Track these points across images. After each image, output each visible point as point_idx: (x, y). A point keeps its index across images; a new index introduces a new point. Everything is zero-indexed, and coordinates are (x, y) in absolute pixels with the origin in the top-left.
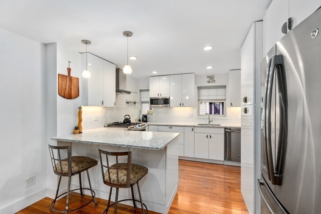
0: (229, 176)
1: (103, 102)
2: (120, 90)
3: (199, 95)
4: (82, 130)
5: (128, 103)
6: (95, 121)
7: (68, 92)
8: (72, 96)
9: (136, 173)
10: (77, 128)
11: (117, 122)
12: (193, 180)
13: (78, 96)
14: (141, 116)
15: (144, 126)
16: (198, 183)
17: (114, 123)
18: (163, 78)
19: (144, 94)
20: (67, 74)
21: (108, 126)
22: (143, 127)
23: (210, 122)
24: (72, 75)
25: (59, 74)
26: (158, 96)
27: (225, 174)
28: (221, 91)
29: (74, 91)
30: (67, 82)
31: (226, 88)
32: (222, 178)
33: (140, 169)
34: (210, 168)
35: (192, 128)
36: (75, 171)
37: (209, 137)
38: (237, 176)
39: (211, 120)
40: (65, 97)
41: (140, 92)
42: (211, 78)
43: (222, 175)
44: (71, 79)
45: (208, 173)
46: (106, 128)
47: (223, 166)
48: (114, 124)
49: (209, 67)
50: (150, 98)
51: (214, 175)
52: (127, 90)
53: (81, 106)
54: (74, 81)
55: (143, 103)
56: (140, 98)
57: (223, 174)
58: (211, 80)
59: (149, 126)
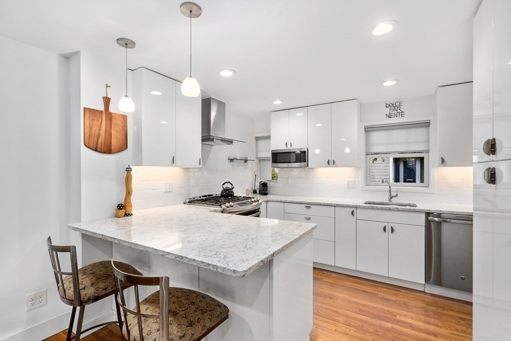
0: (436, 325)
1: (173, 158)
2: (211, 137)
3: (368, 144)
4: (131, 211)
5: (231, 160)
6: (165, 192)
7: (103, 141)
8: (113, 148)
9: (191, 325)
10: (120, 207)
11: (209, 195)
12: (350, 325)
13: (125, 147)
14: (258, 185)
15: (257, 203)
16: (360, 335)
17: (203, 196)
18: (297, 114)
19: (262, 143)
20: (102, 108)
21: (189, 202)
22: (254, 204)
23: (391, 197)
24: (112, 109)
25: (84, 108)
26: (287, 147)
27: (428, 319)
28: (417, 134)
29: (117, 138)
30: (102, 122)
31: (429, 126)
32: (420, 330)
33: (203, 312)
34: (389, 297)
35: (352, 209)
36: (88, 296)
37: (389, 230)
38: (461, 328)
39: (393, 194)
40: (98, 150)
41: (256, 140)
42: (395, 108)
43: (420, 320)
44: (110, 116)
45: (384, 311)
46: (187, 206)
47: (422, 295)
48: (202, 198)
49: (389, 83)
50: (272, 151)
51: (399, 318)
52: (228, 136)
53: (131, 167)
54: (117, 122)
55: (261, 160)
56: (257, 152)
57: (423, 318)
58: (395, 112)
59: (269, 204)
